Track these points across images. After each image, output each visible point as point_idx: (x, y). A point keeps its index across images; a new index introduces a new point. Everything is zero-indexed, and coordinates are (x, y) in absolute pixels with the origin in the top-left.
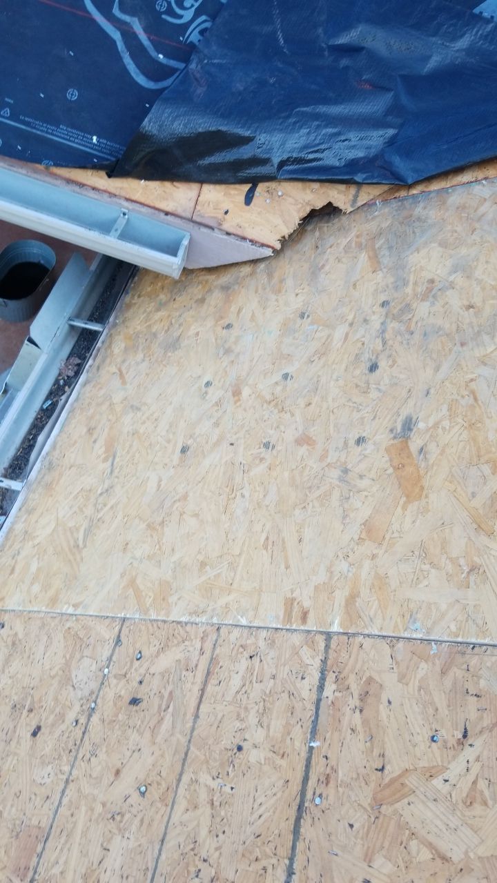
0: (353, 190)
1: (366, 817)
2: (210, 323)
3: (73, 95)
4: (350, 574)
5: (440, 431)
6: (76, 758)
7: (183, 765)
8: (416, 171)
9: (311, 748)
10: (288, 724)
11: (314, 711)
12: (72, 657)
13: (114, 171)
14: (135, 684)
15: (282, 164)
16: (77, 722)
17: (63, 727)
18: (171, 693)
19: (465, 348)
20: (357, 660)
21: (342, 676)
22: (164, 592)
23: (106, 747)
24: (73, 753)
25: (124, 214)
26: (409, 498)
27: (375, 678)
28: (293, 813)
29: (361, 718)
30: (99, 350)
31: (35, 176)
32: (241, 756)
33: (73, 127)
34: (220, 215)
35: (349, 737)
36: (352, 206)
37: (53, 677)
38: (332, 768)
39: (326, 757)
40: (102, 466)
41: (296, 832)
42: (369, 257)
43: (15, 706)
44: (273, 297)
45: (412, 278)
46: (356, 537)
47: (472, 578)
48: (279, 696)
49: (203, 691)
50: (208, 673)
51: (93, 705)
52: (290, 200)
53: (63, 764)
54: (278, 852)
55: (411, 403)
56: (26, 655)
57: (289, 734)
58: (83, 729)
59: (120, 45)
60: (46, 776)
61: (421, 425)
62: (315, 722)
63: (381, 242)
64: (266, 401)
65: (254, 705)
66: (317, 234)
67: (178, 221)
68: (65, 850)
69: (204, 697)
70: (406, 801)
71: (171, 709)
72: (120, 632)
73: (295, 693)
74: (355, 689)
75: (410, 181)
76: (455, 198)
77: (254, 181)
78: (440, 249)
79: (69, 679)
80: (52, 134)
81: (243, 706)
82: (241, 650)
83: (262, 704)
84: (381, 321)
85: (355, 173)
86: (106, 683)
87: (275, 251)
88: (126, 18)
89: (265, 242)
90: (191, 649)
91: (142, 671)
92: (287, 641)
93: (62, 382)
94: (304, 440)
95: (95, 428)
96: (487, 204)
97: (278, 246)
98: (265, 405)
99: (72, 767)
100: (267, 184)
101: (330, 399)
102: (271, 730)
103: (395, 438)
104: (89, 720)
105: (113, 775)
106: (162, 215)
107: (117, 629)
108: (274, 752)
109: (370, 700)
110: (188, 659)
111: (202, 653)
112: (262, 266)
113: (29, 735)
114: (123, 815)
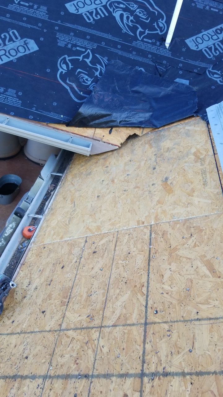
0: (141, 130)
1: (168, 257)
2: (100, 167)
3: (55, 104)
4: (155, 212)
5: (176, 178)
7: (113, 261)
8: (160, 124)
9: (150, 248)
10: (142, 245)
11: (150, 241)
12: (71, 248)
13: (68, 125)
14: (94, 249)
15: (120, 122)
16: (76, 261)
17: (72, 264)
18: (106, 248)
19: (180, 160)
20: (160, 228)
21: (156, 232)
22: (99, 228)
23: (87, 264)
24: (77, 268)
25: (71, 137)
26: (169, 194)
27: (165, 230)
28: (147, 261)
29: (163, 239)
30: (62, 180)
31: (44, 127)
32: (130, 255)
33: (55, 113)
34: (102, 137)
35: (160, 243)
36: (142, 134)
37: (66, 254)
38: (157, 250)
39: (155, 248)
40: (70, 206)
41: (149, 265)
42: (149, 145)
43: (54, 264)
44: (121, 158)
45: (162, 148)
46: (155, 204)
47: (189, 205)
48: (139, 240)
50: (117, 241)
53: (74, 271)
54: (144, 270)
55: (167, 174)
56: (55, 252)
57: (143, 247)
58: (79, 262)
59: (69, 91)
60: (69, 275)
61: (170, 178)
62: (150, 243)
63: (152, 141)
64: (123, 181)
65: (132, 244)
66: (132, 142)
67: (88, 139)
68: (79, 289)
69: (116, 246)
70: (178, 251)
71: (106, 251)
73: (143, 239)
74: (160, 233)
75: (158, 127)
76: (172, 129)
77: (112, 127)
78: (170, 141)
79: (72, 253)
80: (49, 115)
81: (129, 245)
82: (126, 234)
83: (134, 243)
84: (155, 158)
85: (142, 125)
86: (84, 251)
87: (119, 147)
88: (71, 83)
90: (110, 237)
91: (96, 246)
92: (139, 229)
93: (49, 191)
94: (136, 187)
95: (66, 198)
96: (182, 129)
97: (120, 146)
99: (77, 271)
100: (116, 128)
101: (143, 177)
102: (138, 247)
103: (163, 182)
104: (80, 260)
105: (91, 269)
106: (84, 137)
107: (85, 239)
108: (140, 251)
109: (165, 235)
110: (109, 240)
111: (114, 237)
112: (115, 152)
113: (60, 269)
114: (96, 276)
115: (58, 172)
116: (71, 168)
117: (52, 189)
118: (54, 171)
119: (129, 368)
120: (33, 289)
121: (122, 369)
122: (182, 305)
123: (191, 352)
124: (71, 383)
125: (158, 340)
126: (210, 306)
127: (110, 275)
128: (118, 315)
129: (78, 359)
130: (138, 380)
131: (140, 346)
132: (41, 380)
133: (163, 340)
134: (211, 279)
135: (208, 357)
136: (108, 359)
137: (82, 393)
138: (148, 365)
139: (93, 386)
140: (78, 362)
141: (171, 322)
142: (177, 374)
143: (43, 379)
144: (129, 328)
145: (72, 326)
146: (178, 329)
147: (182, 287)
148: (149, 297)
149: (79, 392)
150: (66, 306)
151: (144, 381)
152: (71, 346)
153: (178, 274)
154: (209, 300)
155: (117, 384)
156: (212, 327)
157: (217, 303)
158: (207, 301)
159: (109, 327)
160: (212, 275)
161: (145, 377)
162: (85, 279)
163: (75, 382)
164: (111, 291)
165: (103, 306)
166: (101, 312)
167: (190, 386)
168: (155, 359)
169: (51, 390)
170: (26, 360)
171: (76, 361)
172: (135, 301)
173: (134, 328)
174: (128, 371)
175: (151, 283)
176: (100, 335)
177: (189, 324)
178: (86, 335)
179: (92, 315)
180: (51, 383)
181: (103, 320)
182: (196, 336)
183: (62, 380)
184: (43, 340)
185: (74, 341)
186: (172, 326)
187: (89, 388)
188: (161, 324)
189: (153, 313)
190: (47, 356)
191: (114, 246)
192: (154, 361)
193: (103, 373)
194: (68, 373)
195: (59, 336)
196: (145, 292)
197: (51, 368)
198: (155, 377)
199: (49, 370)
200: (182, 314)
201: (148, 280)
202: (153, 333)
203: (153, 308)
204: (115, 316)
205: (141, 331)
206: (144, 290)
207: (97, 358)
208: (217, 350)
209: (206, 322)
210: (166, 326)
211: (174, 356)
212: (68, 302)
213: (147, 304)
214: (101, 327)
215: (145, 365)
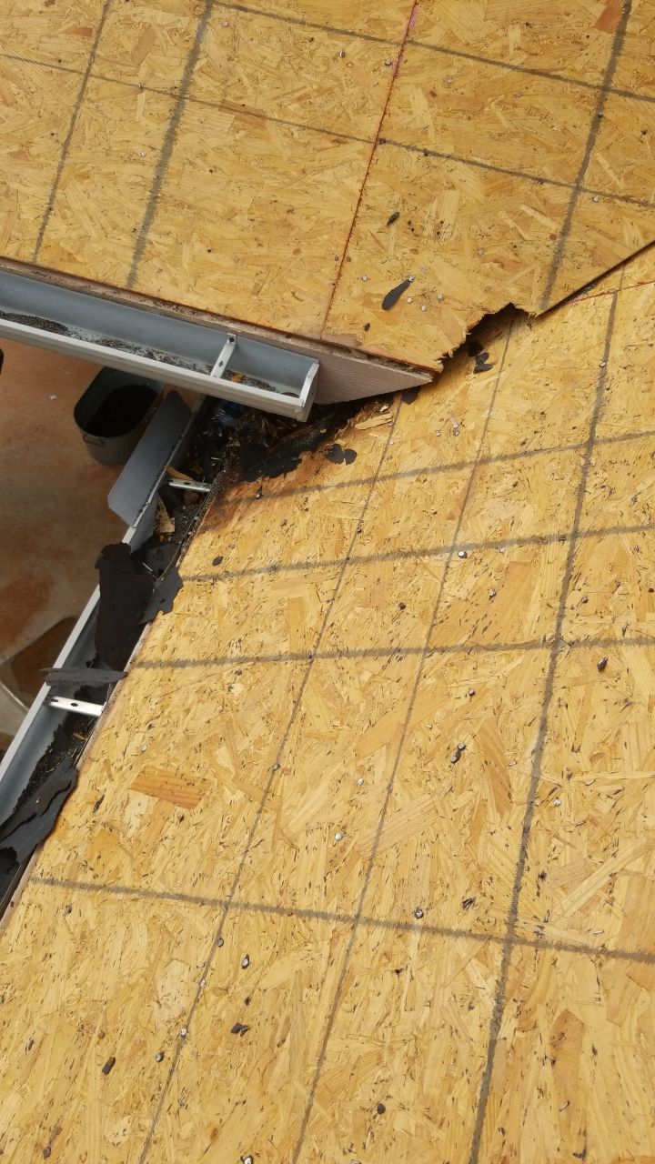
6: (160, 1109)
10: (448, 1076)
11: (486, 1059)
12: (158, 959)
14: (241, 1003)
16: (162, 1055)
17: (143, 1062)
18: (288, 1020)
20: (548, 983)
21: (526, 1007)
23: (200, 1094)
27: (574, 1013)
29: (554, 1074)
32: (383, 1121)
34: (359, 331)
35: (535, 1101)
36: (542, 307)
37: (132, 987)
38: (511, 1148)
39: (503, 1129)
43: (83, 1027)
48: (437, 1033)
49: (331, 1018)
51: (184, 1031)
52: (454, 305)
53: (144, 1116)
56: (98, 954)
57: (450, 1091)
58: (170, 1066)
60: (121, 1133)
62: (487, 1076)
65: (401, 1045)
67: (301, 343)
69: (333, 1029)
71: (287, 1044)
72: (221, 926)
73: (459, 1029)
81: (386, 1045)
82: (385, 960)
83: (413, 1043)
86: (202, 1000)
87: (434, 374)
89: (423, 363)
90: (316, 955)
91: (250, 985)
92: (448, 949)
99: (155, 1120)
102: (425, 1084)
104: (178, 1053)
105: (209, 1138)
107: (217, 920)
108: (430, 1118)
109: (567, 1046)
110: (311, 970)
111: (331, 961)
113: (99, 1072)
115: (190, 476)
191: (322, 1022)
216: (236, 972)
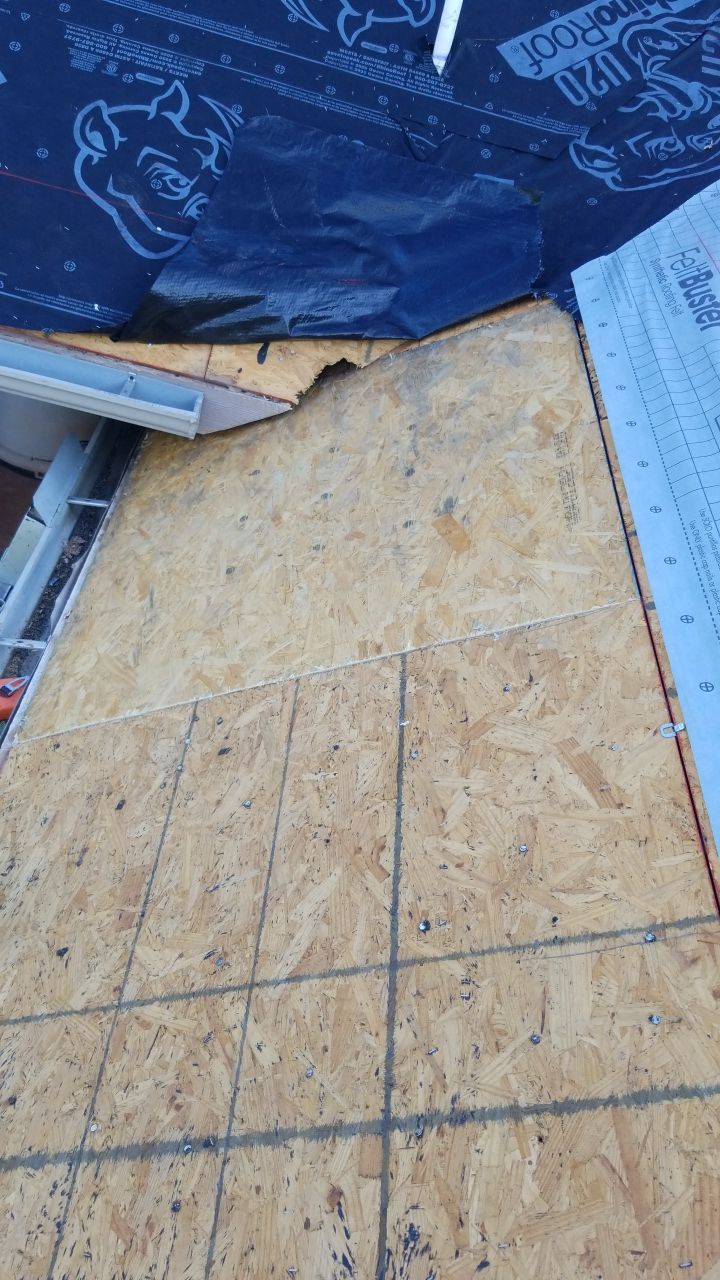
0: (365, 347)
1: (458, 752)
2: (234, 474)
3: (70, 266)
4: (415, 612)
5: (478, 502)
6: (171, 808)
7: (284, 776)
9: (402, 727)
10: (377, 719)
11: (400, 704)
12: (147, 744)
13: (119, 335)
14: (222, 740)
15: (294, 321)
16: (165, 785)
17: (151, 792)
18: (260, 735)
19: (491, 443)
20: (432, 662)
21: (420, 676)
22: (234, 673)
23: (202, 790)
24: (167, 805)
25: (132, 378)
26: (459, 551)
27: (449, 669)
28: (394, 770)
29: (442, 696)
30: (109, 521)
31: (36, 344)
32: (339, 752)
33: (72, 296)
34: (234, 373)
35: (434, 710)
36: (366, 361)
37: (129, 764)
38: (423, 733)
39: (416, 727)
40: (139, 604)
41: (400, 781)
42: (390, 397)
43: (91, 795)
44: (299, 442)
45: (434, 406)
46: (416, 587)
47: (521, 586)
48: (366, 705)
49: (292, 724)
50: (294, 712)
51: (179, 768)
52: (304, 358)
53: (158, 816)
54: (386, 797)
55: (450, 489)
56: (92, 758)
57: (380, 725)
58: (173, 786)
59: (117, 220)
60: (141, 830)
61: (461, 502)
62: (402, 710)
63: (400, 384)
64: (309, 518)
65: (343, 717)
66: (334, 389)
67: (191, 381)
68: (177, 869)
69: (294, 728)
70: (490, 731)
71: (262, 745)
72: (195, 711)
73: (380, 699)
74: (433, 679)
75: (419, 336)
76: (463, 343)
77: (266, 341)
78: (458, 380)
79: (148, 758)
80: (50, 303)
81: (333, 721)
82: (323, 687)
83: (351, 715)
84: (412, 438)
85: (365, 329)
86: (189, 749)
87: (293, 405)
88: (122, 196)
89: (283, 397)
90: (273, 701)
91: (227, 729)
92: (365, 670)
93: (66, 561)
94: (355, 535)
95: (123, 579)
96: (494, 343)
97: (296, 401)
98: (309, 521)
99: (169, 814)
100: (278, 343)
101: (373, 503)
102: (363, 728)
103: (439, 515)
104: (178, 779)
105: (215, 805)
106: (173, 376)
107: (190, 712)
108: (369, 740)
109: (448, 683)
110: (271, 708)
111: (284, 700)
112: (281, 422)
113: (113, 811)
114: (231, 827)
115: (93, 496)
116: (136, 480)
117: (74, 553)
118: (78, 494)
119: (345, 1106)
120: (23, 882)
121: (321, 1113)
122: (506, 898)
123: (536, 1043)
124: (160, 1170)
125: (432, 1014)
126: (592, 898)
127: (277, 819)
128: (305, 945)
129: (178, 1091)
130: (374, 1142)
131: (377, 1035)
132: (62, 1169)
133: (450, 1012)
134: (595, 811)
135: (590, 1054)
136: (277, 1084)
137: (198, 1197)
138: (404, 1092)
139: (231, 1174)
140: (179, 1100)
141: (473, 953)
142: (494, 1114)
143: (70, 1165)
144: (339, 981)
145: (159, 990)
146: (494, 973)
147: (503, 842)
148: (403, 881)
149: (187, 1195)
150: (135, 929)
151: (392, 1143)
152: (156, 1052)
153: (490, 802)
154: (590, 879)
155: (308, 1160)
156: (601, 961)
157: (613, 886)
158: (584, 882)
159: (277, 983)
160: (596, 799)
161: (397, 1131)
162: (196, 838)
163: (175, 1164)
164: (282, 872)
165: (255, 919)
166: (250, 939)
167: (537, 1147)
168: (425, 1074)
169: (95, 1195)
170: (10, 1110)
171: (174, 1098)
172: (357, 896)
173: (356, 981)
174: (341, 1116)
175: (409, 837)
176: (251, 1011)
177: (530, 956)
178: (204, 1014)
179: (220, 950)
180: (96, 1176)
181: (256, 963)
182: (553, 993)
183: (131, 1163)
184: (63, 1040)
185: (165, 1037)
186: (476, 966)
187: (218, 1179)
188: (441, 963)
189: (415, 930)
190: (81, 1091)
191: (285, 727)
192: (421, 1078)
193: (262, 1128)
194: (151, 1139)
195: (115, 1023)
196: (390, 867)
197: (93, 1128)
198: (427, 1130)
199: (89, 1134)
200: (506, 926)
201: (398, 826)
202: (418, 993)
203: (415, 916)
204: (297, 949)
205: (378, 989)
206: (387, 860)
207: (241, 1085)
208: (616, 1032)
209: (580, 947)
210: (458, 969)
211: (485, 1059)
212: (143, 916)
213: (396, 903)
214: (252, 986)
215: (395, 1094)
216: (213, 727)
